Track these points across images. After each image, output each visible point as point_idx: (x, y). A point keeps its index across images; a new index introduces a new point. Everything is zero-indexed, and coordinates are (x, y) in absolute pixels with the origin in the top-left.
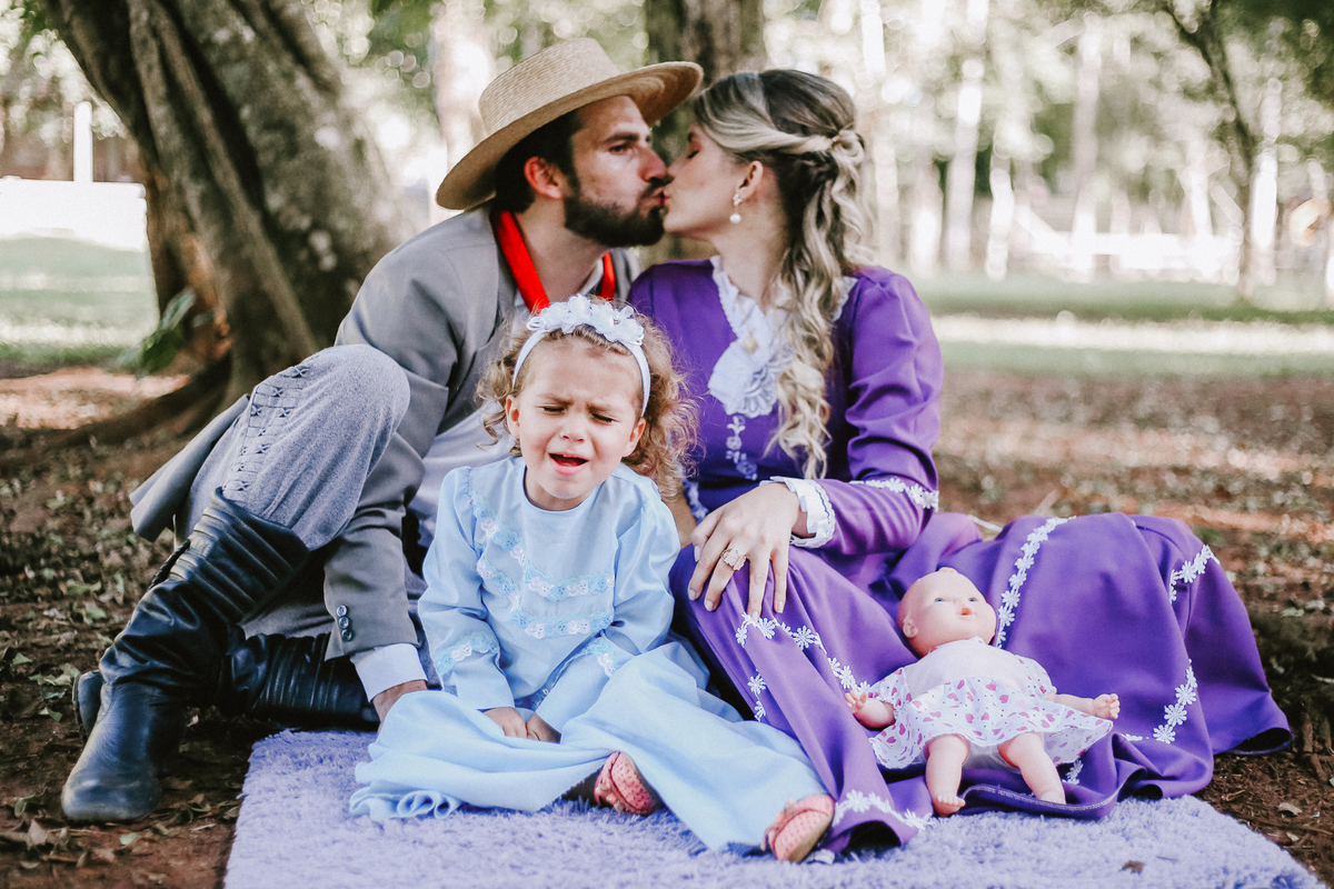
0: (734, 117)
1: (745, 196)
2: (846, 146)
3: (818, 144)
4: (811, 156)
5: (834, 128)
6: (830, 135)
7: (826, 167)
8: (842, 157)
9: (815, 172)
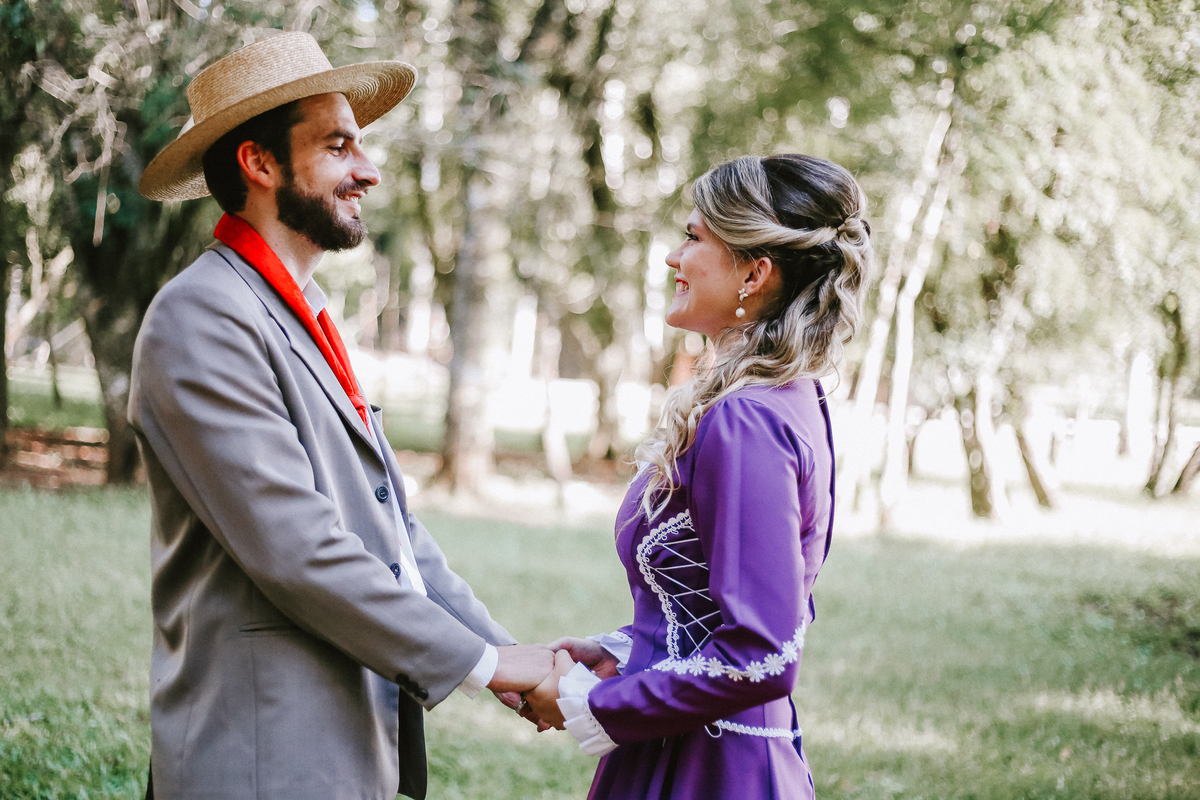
0: (736, 212)
1: (751, 290)
2: (852, 235)
3: (824, 236)
4: (817, 249)
5: (840, 217)
6: (835, 225)
7: (833, 258)
8: (846, 246)
9: (819, 264)
